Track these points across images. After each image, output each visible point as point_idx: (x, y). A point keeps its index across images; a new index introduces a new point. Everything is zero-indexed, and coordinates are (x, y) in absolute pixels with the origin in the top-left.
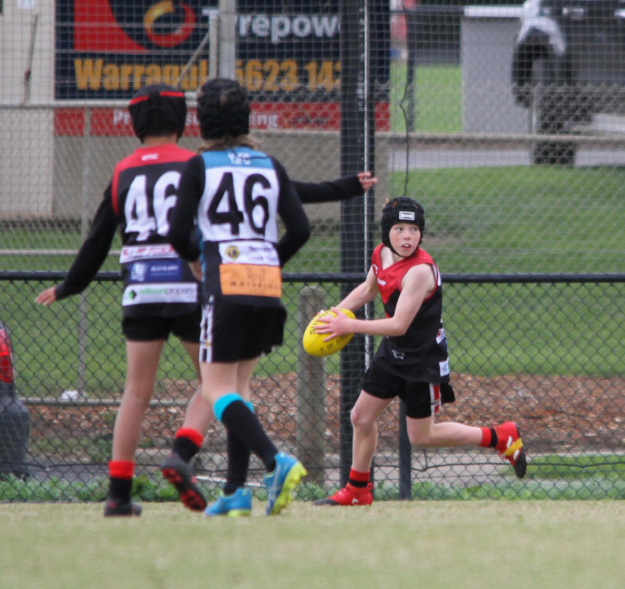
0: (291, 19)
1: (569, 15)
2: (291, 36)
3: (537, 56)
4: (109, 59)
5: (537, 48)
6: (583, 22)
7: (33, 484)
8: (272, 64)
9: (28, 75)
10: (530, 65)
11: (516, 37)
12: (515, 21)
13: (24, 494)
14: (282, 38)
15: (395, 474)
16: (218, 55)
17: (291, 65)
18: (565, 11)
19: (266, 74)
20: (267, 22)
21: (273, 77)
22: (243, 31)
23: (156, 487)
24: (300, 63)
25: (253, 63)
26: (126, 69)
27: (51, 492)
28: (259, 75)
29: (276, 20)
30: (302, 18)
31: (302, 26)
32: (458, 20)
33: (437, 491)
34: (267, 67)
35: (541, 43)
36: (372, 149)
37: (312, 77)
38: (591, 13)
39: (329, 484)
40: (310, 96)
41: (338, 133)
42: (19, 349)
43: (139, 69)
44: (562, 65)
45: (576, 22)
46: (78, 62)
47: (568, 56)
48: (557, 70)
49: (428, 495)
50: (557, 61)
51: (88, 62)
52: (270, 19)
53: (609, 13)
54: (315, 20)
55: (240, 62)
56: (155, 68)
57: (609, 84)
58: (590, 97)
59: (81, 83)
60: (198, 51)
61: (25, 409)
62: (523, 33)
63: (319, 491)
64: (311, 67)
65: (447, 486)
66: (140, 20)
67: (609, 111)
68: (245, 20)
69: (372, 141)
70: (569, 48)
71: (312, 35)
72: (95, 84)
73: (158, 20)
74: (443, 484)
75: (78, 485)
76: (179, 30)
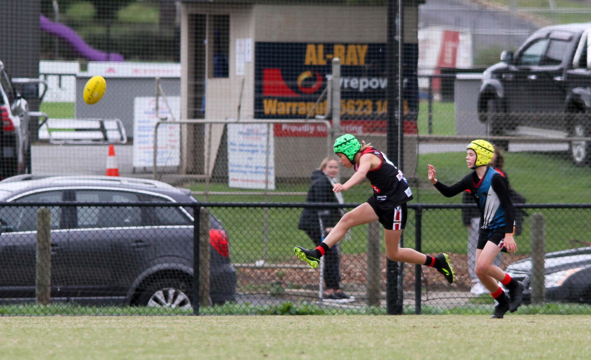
0: (369, 80)
1: (505, 78)
2: (369, 88)
3: (489, 98)
4: (280, 100)
5: (490, 94)
6: (513, 82)
7: (237, 306)
8: (360, 102)
9: (239, 108)
10: (486, 103)
11: (479, 88)
12: (479, 81)
13: (232, 311)
14: (365, 89)
15: (413, 302)
16: (332, 97)
17: (369, 102)
18: (504, 76)
19: (356, 107)
20: (357, 82)
21: (359, 109)
22: (346, 86)
23: (296, 308)
24: (374, 101)
25: (351, 102)
26: (289, 104)
27: (246, 310)
28: (353, 107)
29: (362, 80)
30: (374, 80)
31: (374, 83)
32: (453, 81)
33: (434, 310)
34: (357, 103)
35: (492, 92)
36: (402, 144)
37: (379, 108)
38: (516, 77)
39: (382, 306)
40: (377, 117)
41: (385, 135)
42: (231, 240)
43: (295, 105)
44: (502, 103)
45: (509, 82)
46: (265, 102)
47: (505, 99)
48: (500, 105)
49: (429, 313)
50: (500, 101)
51: (270, 101)
52: (359, 80)
53: (525, 77)
54: (381, 80)
55: (344, 101)
56: (303, 104)
57: (529, 112)
58: (520, 118)
59: (267, 111)
60: (322, 95)
61: (233, 270)
62: (483, 87)
63: (376, 310)
64: (379, 103)
65: (439, 308)
66: (296, 79)
67: (529, 125)
68: (346, 81)
69: (402, 139)
70: (505, 94)
71: (379, 88)
72: (274, 111)
73: (306, 80)
74: (437, 307)
75: (258, 307)
76: (315, 85)
